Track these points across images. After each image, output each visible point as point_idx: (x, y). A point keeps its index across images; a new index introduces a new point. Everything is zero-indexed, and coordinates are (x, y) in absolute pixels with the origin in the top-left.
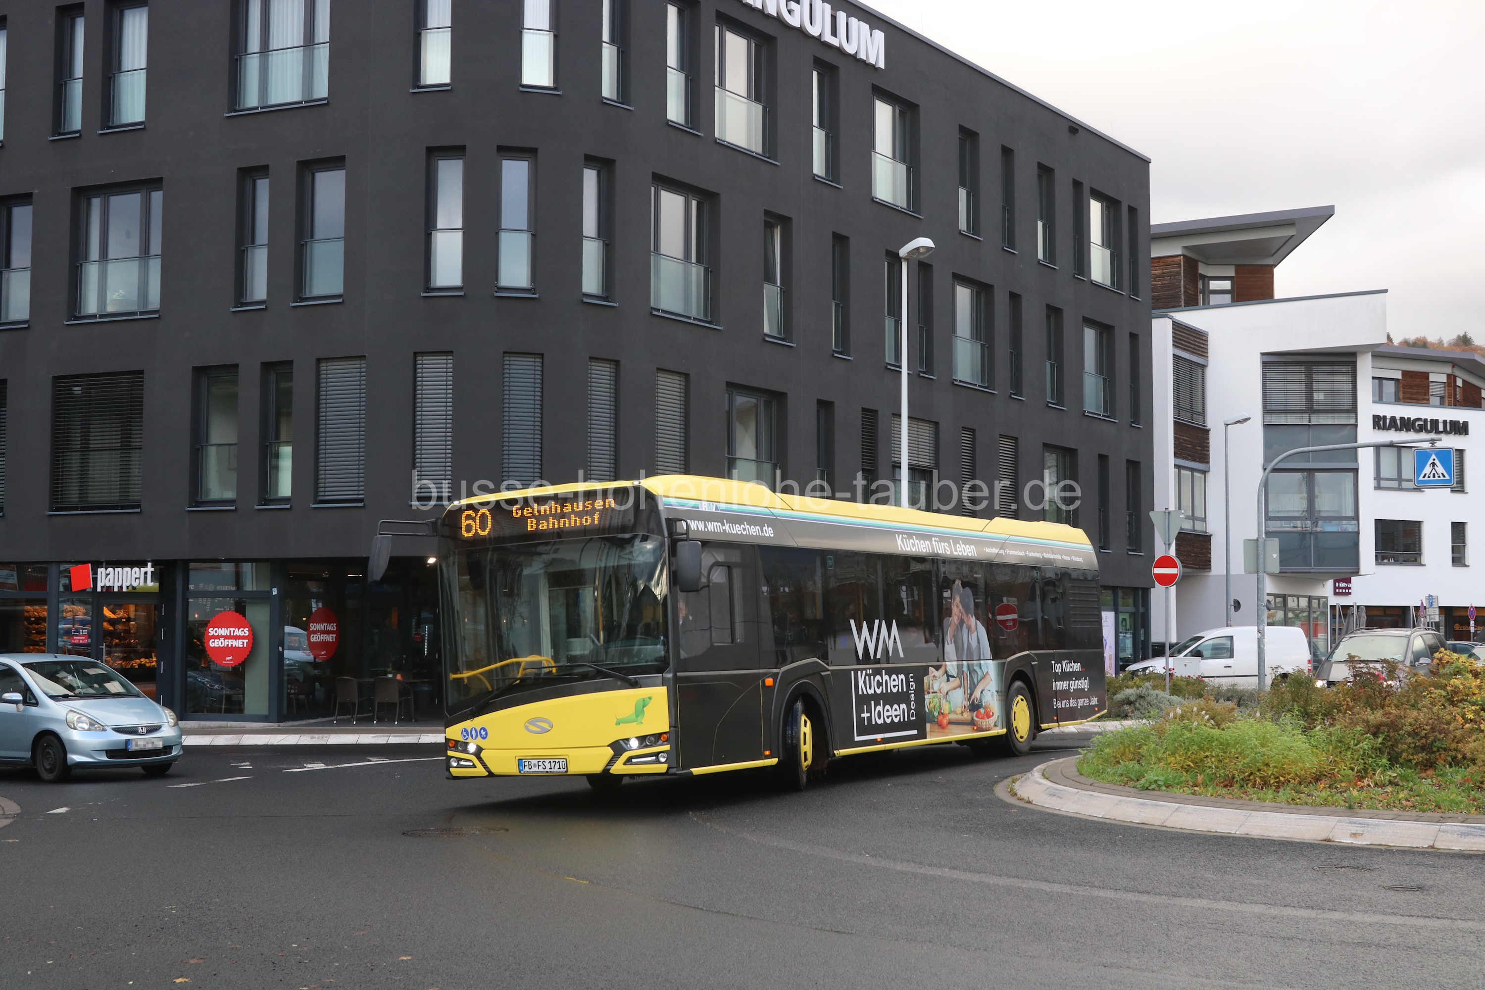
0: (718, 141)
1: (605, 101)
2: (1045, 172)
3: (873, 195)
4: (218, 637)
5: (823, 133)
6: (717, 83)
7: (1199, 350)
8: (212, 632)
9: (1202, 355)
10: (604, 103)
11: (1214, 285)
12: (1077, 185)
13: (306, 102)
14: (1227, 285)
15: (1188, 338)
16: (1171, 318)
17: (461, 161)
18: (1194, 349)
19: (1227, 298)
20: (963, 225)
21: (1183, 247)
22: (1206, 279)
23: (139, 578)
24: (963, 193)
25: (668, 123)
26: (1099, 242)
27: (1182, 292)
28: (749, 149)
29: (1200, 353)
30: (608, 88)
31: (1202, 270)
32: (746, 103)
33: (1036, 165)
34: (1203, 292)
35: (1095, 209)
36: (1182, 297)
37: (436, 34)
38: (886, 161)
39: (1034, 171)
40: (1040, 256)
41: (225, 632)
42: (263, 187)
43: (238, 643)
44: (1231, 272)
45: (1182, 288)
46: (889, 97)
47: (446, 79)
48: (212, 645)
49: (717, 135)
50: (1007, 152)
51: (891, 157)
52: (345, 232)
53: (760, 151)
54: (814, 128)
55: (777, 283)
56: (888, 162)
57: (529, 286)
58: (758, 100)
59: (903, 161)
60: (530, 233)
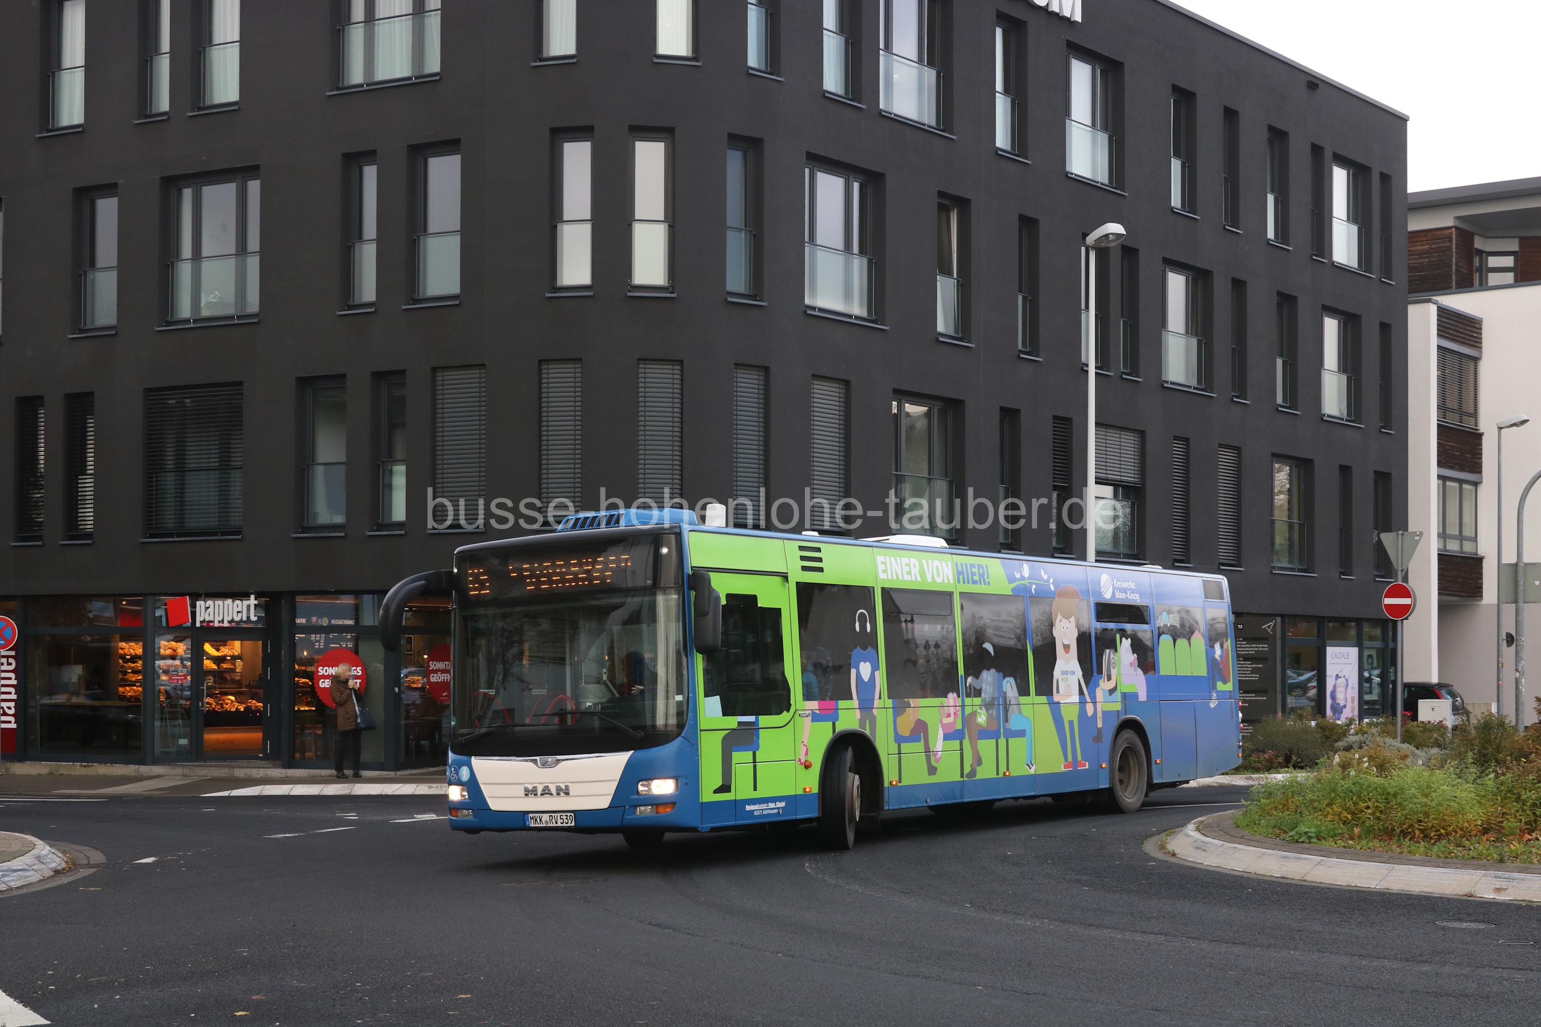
0: (883, 113)
1: (751, 72)
2: (1277, 136)
3: (1068, 169)
5: (1009, 100)
6: (882, 46)
7: (1471, 340)
8: (321, 671)
9: (1474, 346)
10: (749, 73)
11: (1493, 262)
12: (1317, 150)
13: (416, 78)
14: (1509, 261)
15: (1456, 326)
16: (1435, 303)
17: (589, 144)
18: (1464, 338)
19: (1509, 277)
20: (1176, 201)
21: (1455, 217)
22: (1484, 255)
23: (241, 612)
24: (1176, 165)
25: (824, 95)
26: (1344, 216)
27: (1454, 271)
28: (920, 121)
29: (1472, 343)
30: (754, 58)
31: (1479, 243)
32: (917, 68)
33: (1266, 128)
34: (1480, 270)
35: (1340, 178)
36: (1454, 277)
38: (1084, 130)
39: (1264, 134)
40: (1271, 234)
42: (370, 174)
44: (1514, 246)
45: (1454, 267)
46: (1087, 55)
47: (571, 50)
48: (321, 685)
49: (882, 106)
50: (1230, 115)
51: (1090, 125)
52: (461, 225)
53: (933, 123)
54: (997, 94)
55: (953, 275)
56: (1087, 130)
57: (666, 284)
58: (931, 64)
59: (1105, 128)
60: (667, 224)
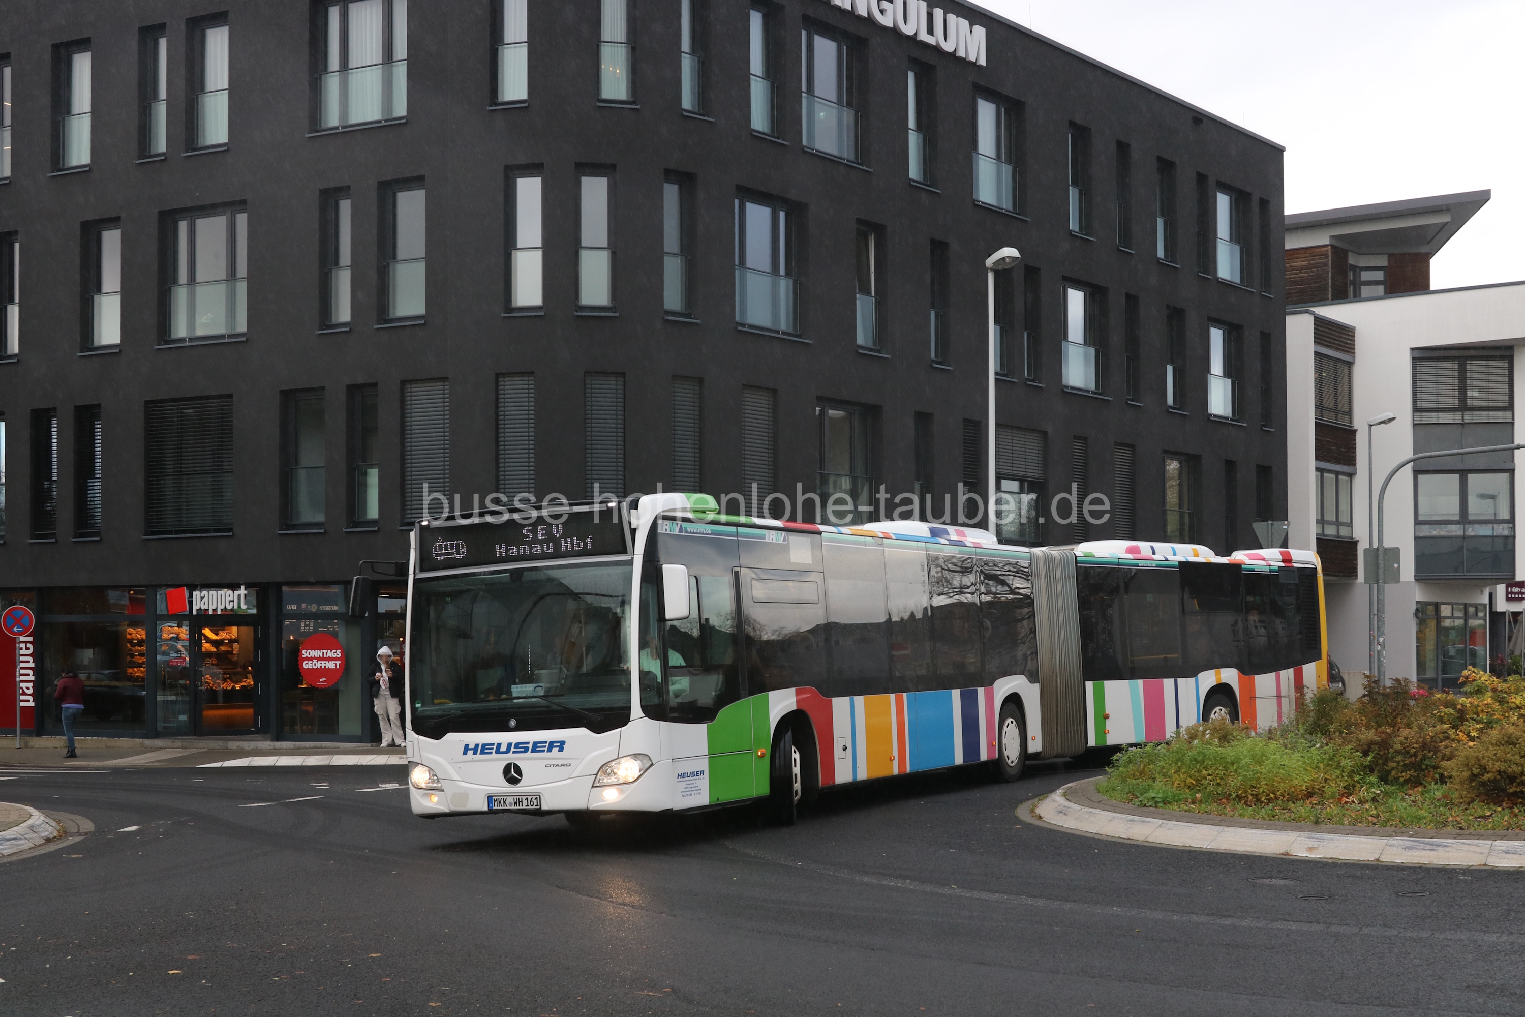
0: (806, 149)
1: (685, 114)
2: (1166, 166)
3: (975, 197)
4: (311, 659)
5: (921, 136)
6: (804, 89)
7: (1344, 347)
8: (305, 653)
9: (1348, 352)
10: (683, 115)
11: (1366, 276)
12: (1202, 178)
13: (386, 121)
14: (1380, 276)
15: (1332, 334)
16: (1313, 313)
17: (539, 179)
18: (1339, 345)
19: (1380, 290)
20: (1074, 225)
21: (1331, 236)
22: (1357, 270)
23: (233, 601)
24: (1074, 193)
25: (751, 133)
26: (1227, 238)
27: (1330, 285)
28: (840, 156)
29: (1346, 349)
30: (687, 101)
31: (1352, 259)
32: (837, 109)
33: (1155, 159)
34: (1354, 283)
35: (1223, 202)
36: (1330, 290)
37: (513, 50)
38: (990, 162)
39: (1154, 165)
40: (1161, 254)
41: (318, 653)
42: (345, 207)
43: (331, 665)
44: (1384, 262)
45: (1330, 281)
46: (992, 95)
47: (523, 95)
48: (305, 666)
49: (805, 143)
50: (1123, 148)
51: (996, 158)
52: (426, 253)
53: (852, 157)
54: (910, 131)
55: (871, 293)
56: (992, 163)
57: (610, 305)
58: (849, 104)
59: (1009, 161)
60: (610, 251)
